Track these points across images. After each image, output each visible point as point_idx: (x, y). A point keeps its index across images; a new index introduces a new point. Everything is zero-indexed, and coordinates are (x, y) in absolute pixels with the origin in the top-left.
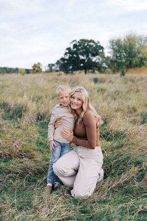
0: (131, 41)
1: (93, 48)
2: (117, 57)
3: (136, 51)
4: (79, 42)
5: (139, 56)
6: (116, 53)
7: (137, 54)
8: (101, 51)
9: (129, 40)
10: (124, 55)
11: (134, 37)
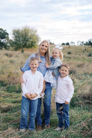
0: (26, 31)
1: (2, 34)
2: (17, 40)
3: (29, 37)
5: (31, 40)
6: (16, 38)
7: (30, 39)
8: (7, 36)
9: (25, 30)
10: (21, 39)
11: (28, 29)
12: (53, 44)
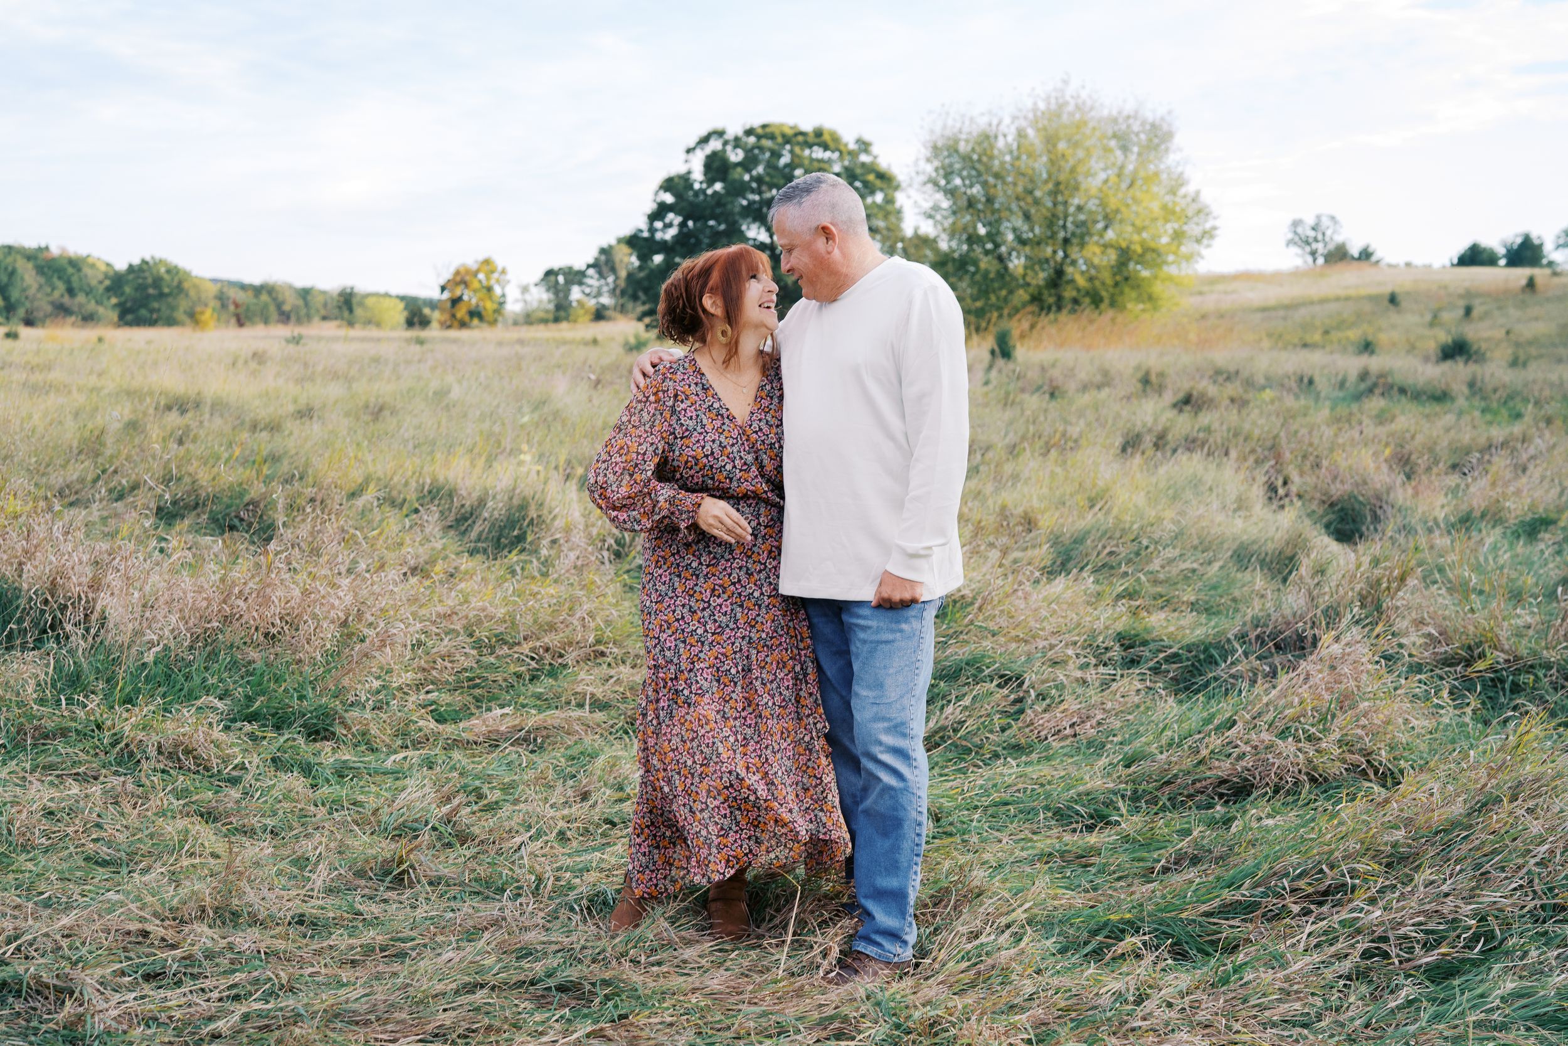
0: (1062, 146)
2: (974, 240)
3: (1092, 205)
4: (737, 142)
5: (1109, 236)
6: (968, 217)
7: (1099, 225)
8: (880, 197)
9: (1049, 139)
12: (1359, 259)
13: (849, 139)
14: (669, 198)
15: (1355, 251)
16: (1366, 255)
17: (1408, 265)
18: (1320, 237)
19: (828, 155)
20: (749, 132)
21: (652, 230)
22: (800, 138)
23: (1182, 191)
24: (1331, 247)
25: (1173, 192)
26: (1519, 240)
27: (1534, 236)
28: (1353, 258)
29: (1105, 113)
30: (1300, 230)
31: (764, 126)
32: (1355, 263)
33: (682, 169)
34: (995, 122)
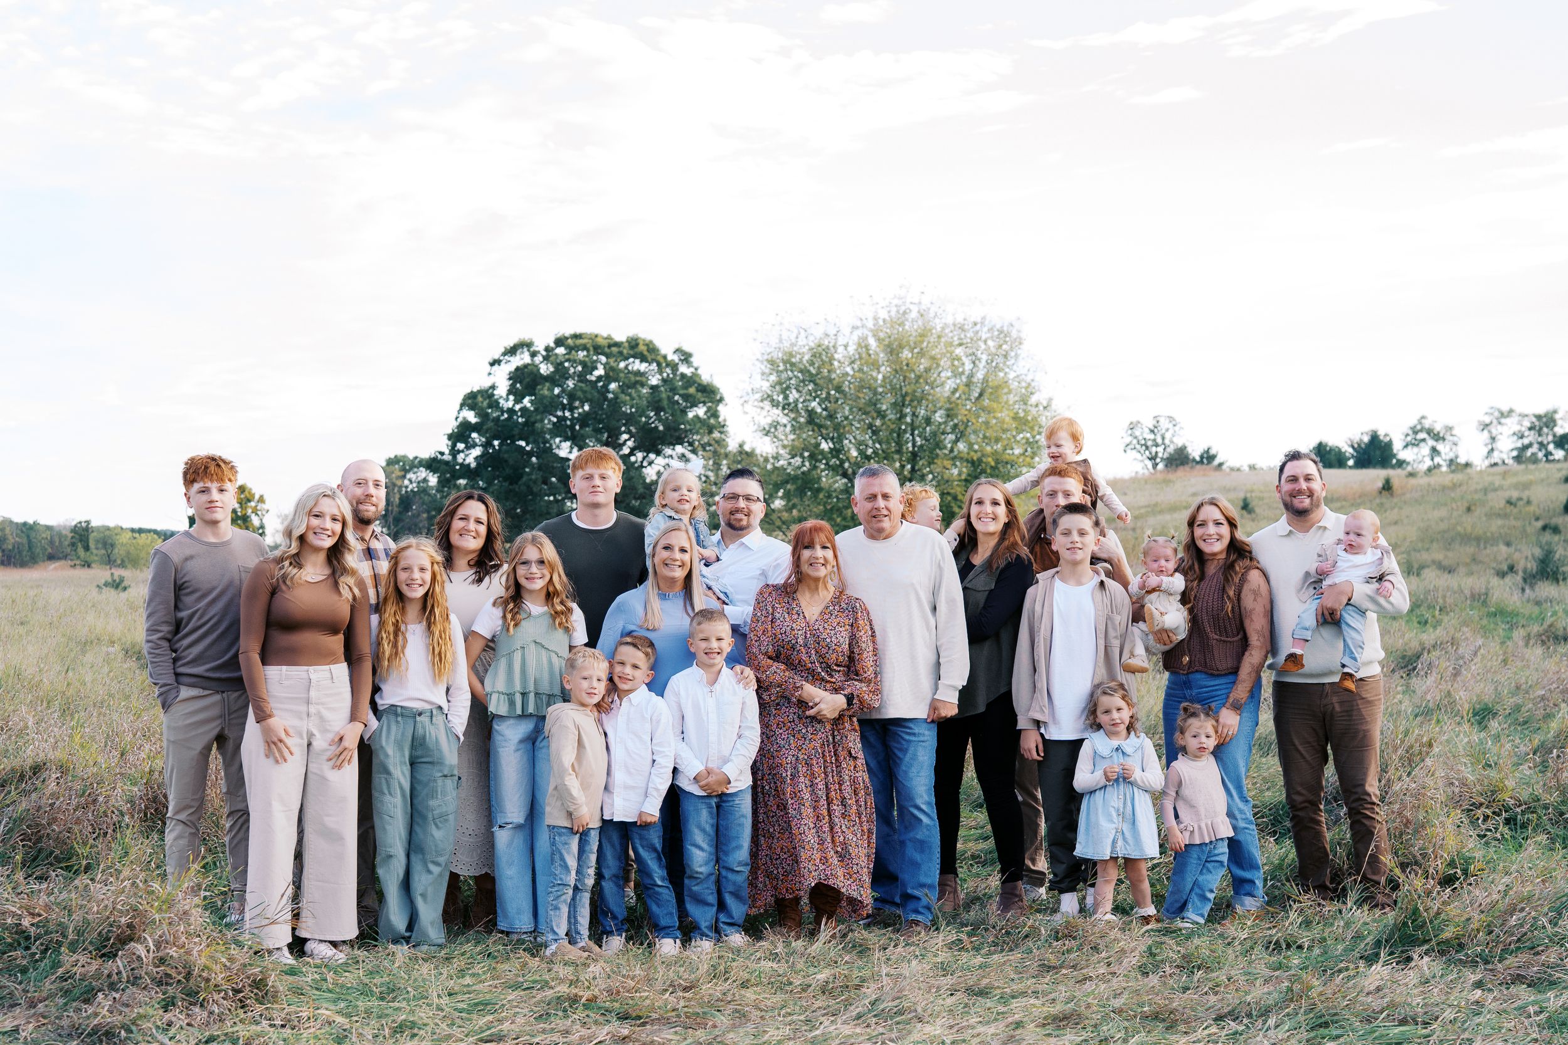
1: (644, 391)
4: (547, 354)
6: (808, 433)
8: (701, 411)
9: (891, 347)
11: (924, 332)
12: (1201, 462)
13: (667, 349)
14: (471, 417)
15: (1195, 453)
16: (1208, 458)
17: (1252, 467)
18: (1159, 441)
19: (643, 367)
20: (559, 342)
21: (454, 452)
22: (614, 349)
23: (1033, 400)
24: (1171, 449)
25: (1024, 401)
26: (1366, 439)
27: (1381, 433)
28: (1194, 460)
29: (950, 320)
30: (1137, 433)
31: (576, 336)
32: (1198, 467)
33: (486, 384)
34: (832, 332)
